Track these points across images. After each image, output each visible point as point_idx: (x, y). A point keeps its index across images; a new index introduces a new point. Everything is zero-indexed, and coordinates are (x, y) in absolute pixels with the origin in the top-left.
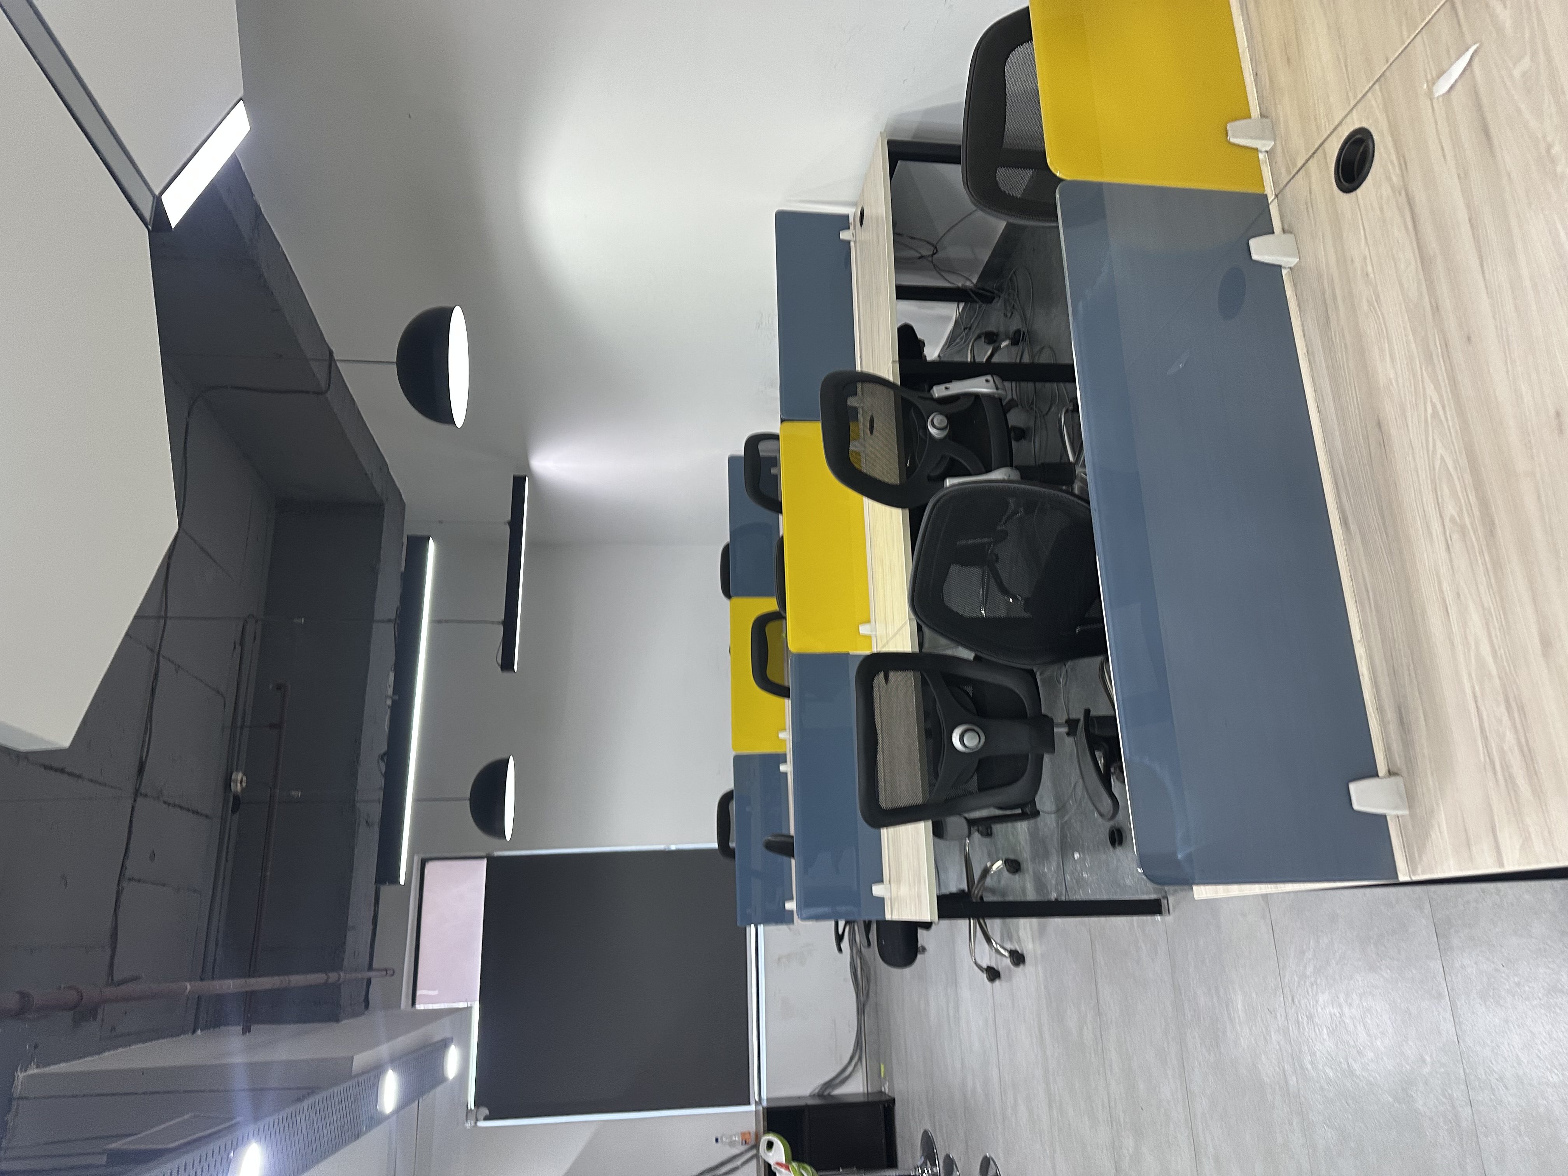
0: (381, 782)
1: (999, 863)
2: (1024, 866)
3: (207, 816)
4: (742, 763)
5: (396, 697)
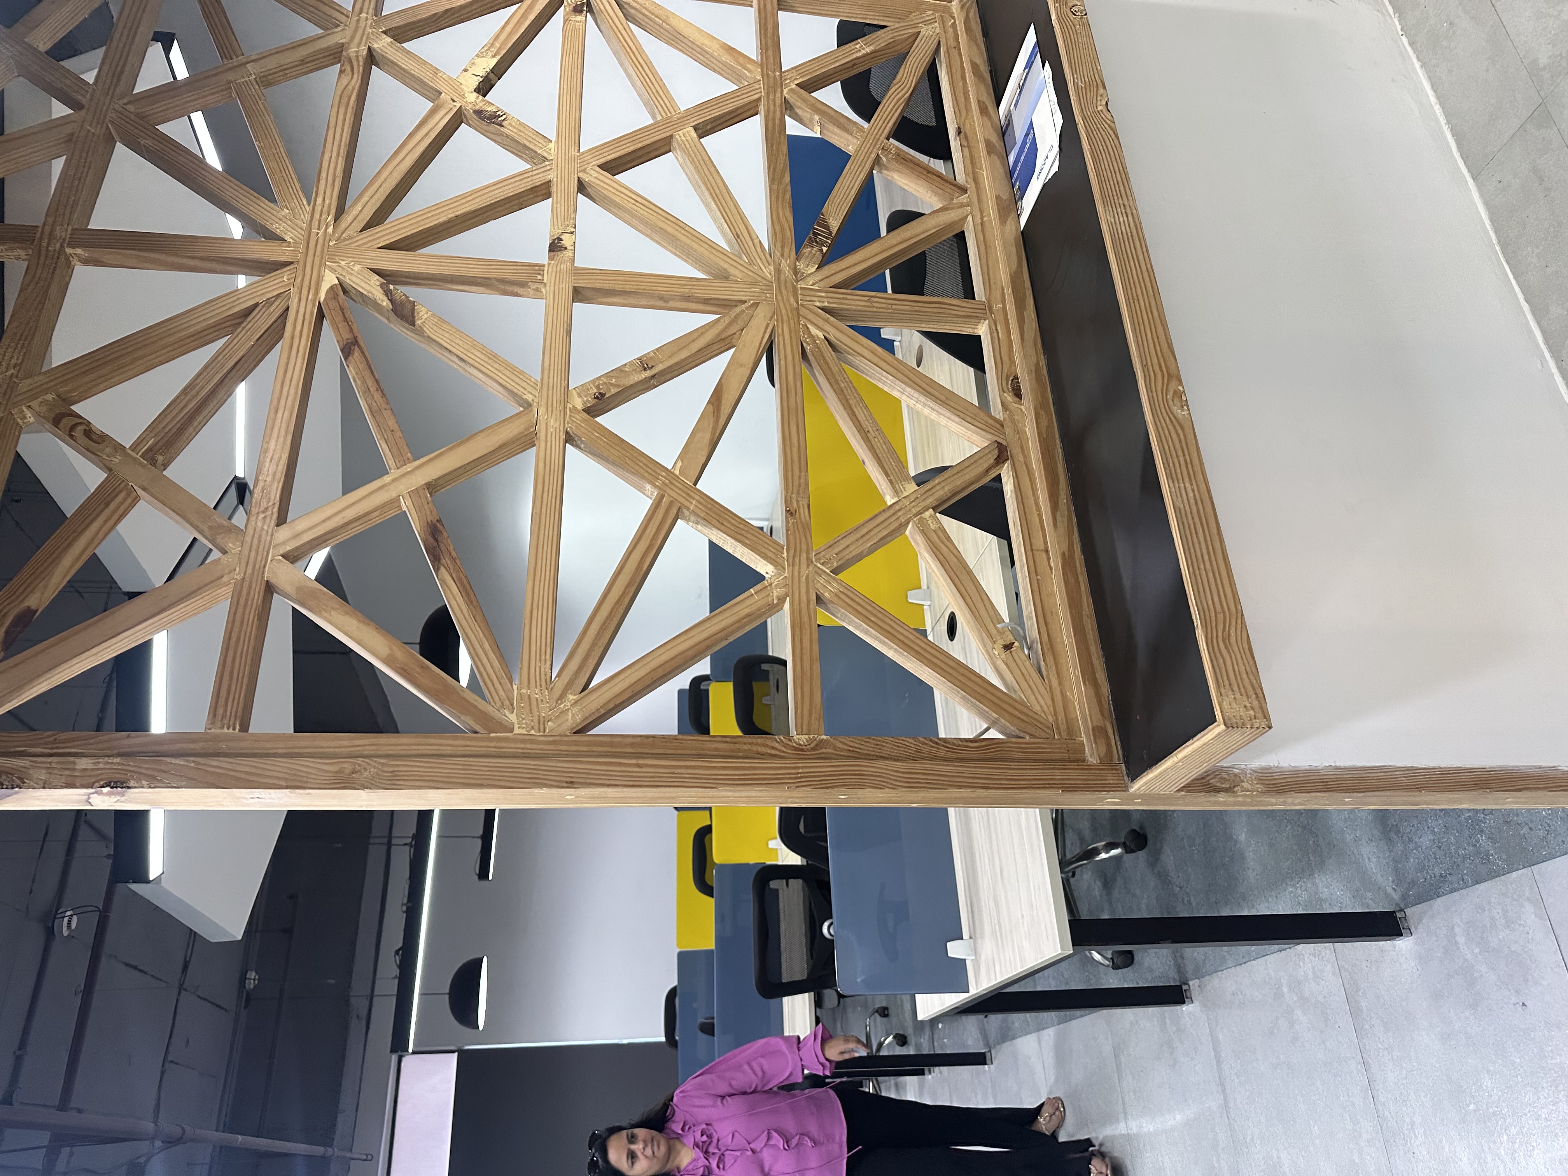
0: (397, 972)
1: (890, 1038)
2: (909, 1039)
3: (226, 1010)
4: (683, 957)
5: (410, 905)
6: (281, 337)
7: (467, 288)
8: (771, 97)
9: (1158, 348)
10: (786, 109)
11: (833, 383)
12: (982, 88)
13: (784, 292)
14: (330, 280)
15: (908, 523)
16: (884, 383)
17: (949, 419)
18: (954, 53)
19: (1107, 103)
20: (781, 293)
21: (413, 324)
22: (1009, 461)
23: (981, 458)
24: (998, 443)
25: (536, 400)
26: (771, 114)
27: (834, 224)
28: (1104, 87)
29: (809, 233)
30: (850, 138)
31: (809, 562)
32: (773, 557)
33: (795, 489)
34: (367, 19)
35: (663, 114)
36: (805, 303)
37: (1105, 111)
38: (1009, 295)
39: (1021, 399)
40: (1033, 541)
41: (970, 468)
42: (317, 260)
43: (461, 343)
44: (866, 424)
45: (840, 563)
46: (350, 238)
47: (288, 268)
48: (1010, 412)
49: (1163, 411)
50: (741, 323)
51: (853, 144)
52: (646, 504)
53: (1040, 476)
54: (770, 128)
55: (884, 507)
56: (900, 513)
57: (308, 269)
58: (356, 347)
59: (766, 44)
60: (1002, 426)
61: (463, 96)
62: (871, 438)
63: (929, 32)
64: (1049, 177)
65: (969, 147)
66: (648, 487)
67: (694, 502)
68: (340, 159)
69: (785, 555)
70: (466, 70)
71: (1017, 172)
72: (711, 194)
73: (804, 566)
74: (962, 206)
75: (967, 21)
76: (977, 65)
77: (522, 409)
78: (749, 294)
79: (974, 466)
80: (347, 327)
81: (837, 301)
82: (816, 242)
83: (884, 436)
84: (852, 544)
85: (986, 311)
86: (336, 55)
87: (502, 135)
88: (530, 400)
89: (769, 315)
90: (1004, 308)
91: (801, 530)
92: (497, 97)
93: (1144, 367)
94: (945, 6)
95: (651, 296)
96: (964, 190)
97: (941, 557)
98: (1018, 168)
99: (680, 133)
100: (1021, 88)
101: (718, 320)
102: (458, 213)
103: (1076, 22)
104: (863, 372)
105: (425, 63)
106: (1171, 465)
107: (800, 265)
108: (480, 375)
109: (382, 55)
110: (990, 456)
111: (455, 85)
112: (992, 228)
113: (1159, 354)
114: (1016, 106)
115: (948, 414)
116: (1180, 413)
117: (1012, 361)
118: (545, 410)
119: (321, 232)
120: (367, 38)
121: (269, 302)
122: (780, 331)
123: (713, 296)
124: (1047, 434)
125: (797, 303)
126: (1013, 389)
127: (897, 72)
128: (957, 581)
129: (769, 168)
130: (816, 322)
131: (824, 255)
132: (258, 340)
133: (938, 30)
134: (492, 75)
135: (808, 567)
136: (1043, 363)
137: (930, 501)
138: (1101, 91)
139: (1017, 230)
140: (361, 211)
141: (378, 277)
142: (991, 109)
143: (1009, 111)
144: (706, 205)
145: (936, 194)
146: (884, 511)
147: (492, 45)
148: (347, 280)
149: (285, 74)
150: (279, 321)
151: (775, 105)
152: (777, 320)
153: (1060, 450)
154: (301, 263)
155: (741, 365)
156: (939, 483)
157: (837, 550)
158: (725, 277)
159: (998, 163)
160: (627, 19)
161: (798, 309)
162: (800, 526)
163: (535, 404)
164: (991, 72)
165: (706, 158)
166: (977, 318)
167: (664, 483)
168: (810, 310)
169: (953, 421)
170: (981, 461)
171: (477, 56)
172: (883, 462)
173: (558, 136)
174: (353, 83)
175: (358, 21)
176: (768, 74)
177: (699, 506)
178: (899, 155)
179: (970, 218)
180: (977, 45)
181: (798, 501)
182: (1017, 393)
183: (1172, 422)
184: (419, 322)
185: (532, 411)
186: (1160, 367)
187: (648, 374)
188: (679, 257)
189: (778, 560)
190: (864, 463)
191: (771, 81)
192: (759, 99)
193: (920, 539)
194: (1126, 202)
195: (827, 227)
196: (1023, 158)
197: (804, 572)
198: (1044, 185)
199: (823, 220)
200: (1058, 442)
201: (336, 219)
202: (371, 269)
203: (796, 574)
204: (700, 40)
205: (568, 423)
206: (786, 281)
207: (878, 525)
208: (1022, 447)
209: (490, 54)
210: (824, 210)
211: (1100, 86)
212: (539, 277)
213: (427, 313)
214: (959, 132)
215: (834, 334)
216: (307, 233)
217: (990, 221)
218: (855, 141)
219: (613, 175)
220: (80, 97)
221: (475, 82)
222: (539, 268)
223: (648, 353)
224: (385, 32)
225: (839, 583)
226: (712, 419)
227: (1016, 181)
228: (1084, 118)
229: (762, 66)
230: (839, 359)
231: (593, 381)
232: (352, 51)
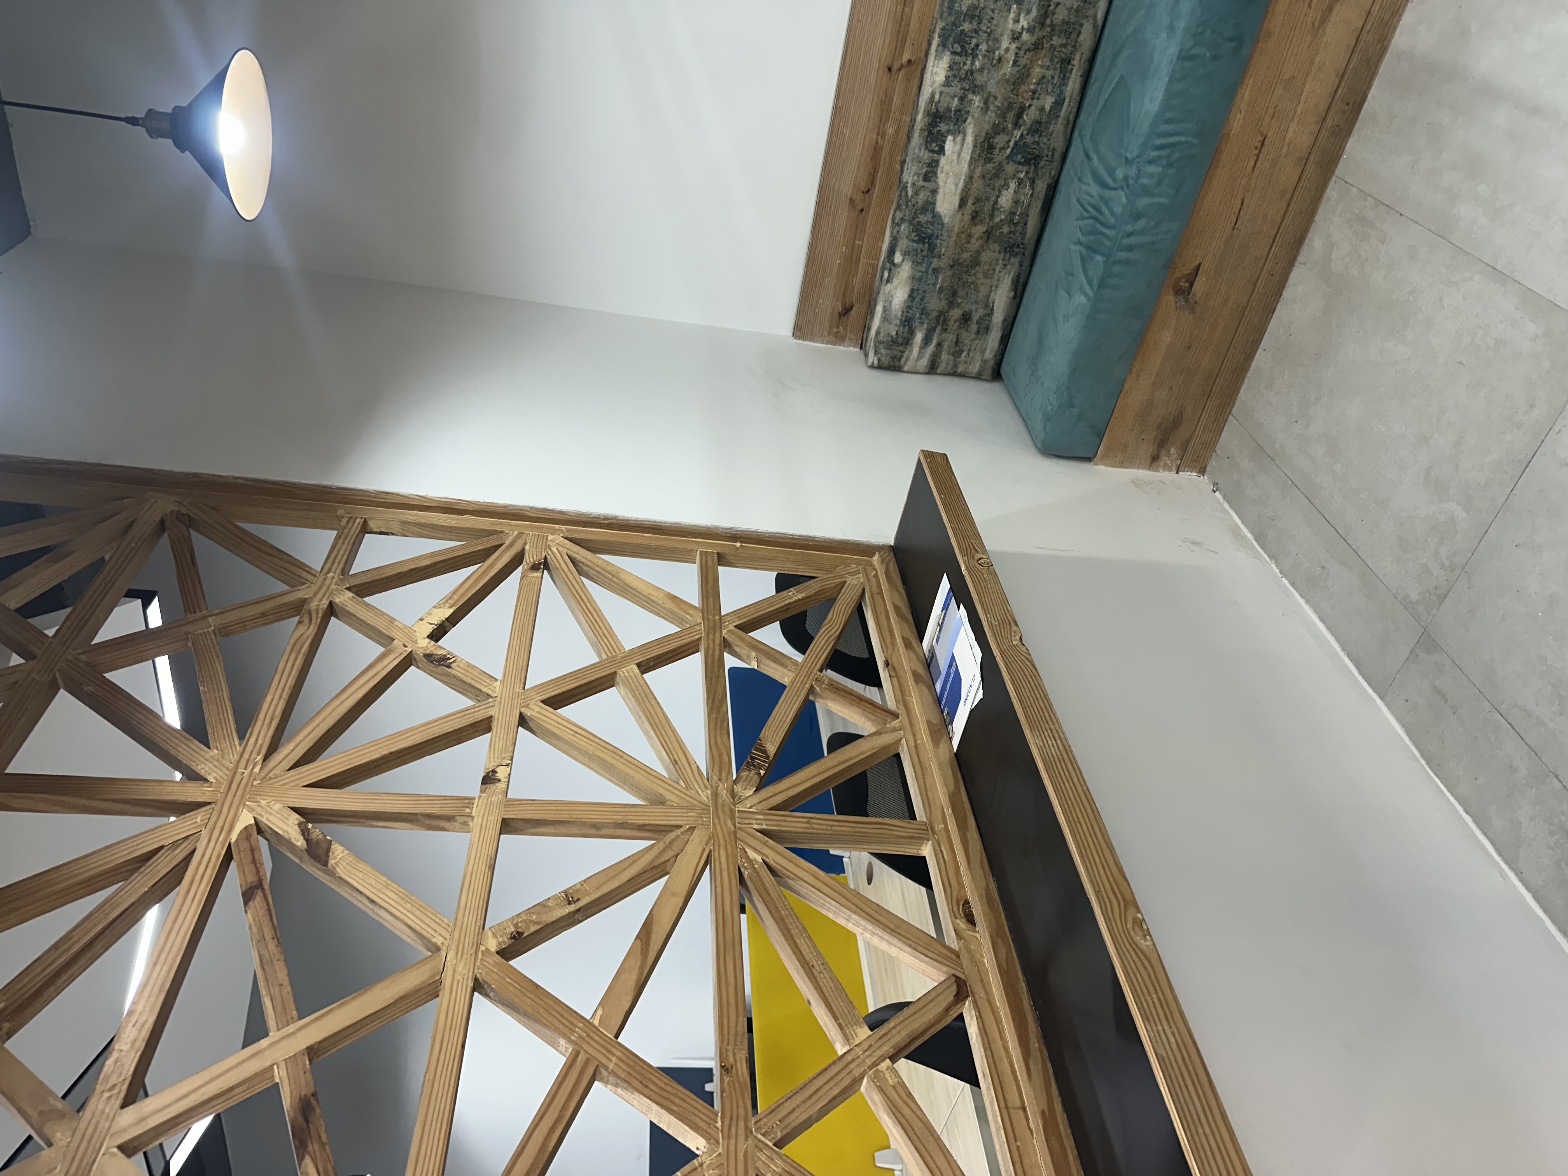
6: (180, 883)
7: (391, 824)
8: (711, 637)
9: (1108, 871)
10: (725, 647)
11: (774, 911)
12: (906, 626)
13: (721, 814)
14: (246, 819)
15: (863, 1078)
16: (828, 910)
17: (901, 949)
18: (878, 599)
19: (1021, 638)
20: (718, 817)
21: (326, 864)
22: (970, 998)
23: (938, 995)
24: (956, 977)
25: (446, 943)
26: (711, 652)
27: (771, 749)
28: (1017, 625)
29: (746, 758)
30: (785, 670)
31: (748, 1132)
32: (705, 1127)
33: (732, 1038)
34: (333, 578)
35: (609, 654)
36: (743, 826)
37: (1020, 645)
38: (950, 815)
39: (974, 925)
40: (1007, 1097)
41: (929, 1007)
42: (236, 802)
43: (373, 882)
44: (809, 957)
45: (785, 1132)
46: (276, 776)
47: (205, 809)
48: (965, 940)
49: (1125, 940)
50: (675, 848)
51: (788, 676)
52: (560, 1061)
53: (1005, 1015)
54: (710, 664)
55: (835, 1058)
56: (852, 1066)
57: (225, 809)
58: (260, 890)
59: (707, 593)
60: (958, 957)
61: (416, 642)
62: (816, 974)
63: (854, 582)
64: (975, 703)
65: (897, 677)
66: (562, 1042)
67: (614, 1059)
68: (282, 701)
69: (719, 1124)
70: (421, 619)
71: (944, 700)
72: (651, 724)
73: (742, 1138)
74: (894, 730)
75: (887, 572)
76: (899, 607)
77: (430, 954)
78: (686, 818)
79: (932, 1005)
80: (254, 870)
81: (776, 823)
82: (754, 766)
83: (830, 971)
84: (798, 1107)
85: (927, 832)
86: (298, 608)
87: (449, 675)
88: (439, 943)
89: (705, 840)
90: (946, 829)
91: (738, 1091)
92: (448, 643)
93: (1097, 893)
94: (867, 561)
95: (583, 824)
96: (896, 716)
97: (903, 1121)
98: (945, 696)
99: (624, 670)
100: (941, 626)
101: (652, 846)
102: (392, 750)
103: (984, 572)
104: (805, 898)
105: (383, 614)
106: (1145, 1004)
107: (738, 788)
108: (389, 918)
109: (342, 608)
110: (948, 992)
111: (409, 632)
112: (926, 750)
113: (1111, 879)
114: (937, 641)
115: (899, 944)
116: (1144, 944)
117: (961, 885)
118: (454, 955)
119: (247, 772)
120: (330, 594)
121: (175, 844)
122: (717, 855)
123: (647, 822)
124: (1007, 966)
125: (735, 826)
126: (966, 915)
127: (828, 614)
128: (923, 1150)
129: (708, 699)
130: (754, 845)
131: (762, 778)
132: (153, 886)
133: (862, 580)
134: (447, 624)
135: (746, 1140)
136: (993, 886)
137: (887, 1048)
138: (1014, 628)
139: (950, 751)
140: (293, 750)
141: (297, 816)
142: (915, 642)
143: (932, 646)
144: (646, 733)
145: (869, 719)
146: (834, 1063)
147: (450, 598)
148: (264, 820)
149: (244, 624)
150: (182, 864)
151: (714, 645)
152: (714, 845)
153: (1024, 985)
154: (219, 804)
155: (674, 894)
156: (894, 1027)
157: (780, 1116)
158: (660, 801)
159: (926, 691)
160: (580, 574)
161: (735, 833)
162: (737, 1085)
163: (444, 948)
164: (912, 613)
165: (647, 691)
166: (920, 840)
167: (580, 1037)
168: (748, 833)
169: (905, 951)
170: (939, 998)
171: (435, 607)
172: (830, 1000)
173: (504, 675)
174: (308, 633)
175: (325, 579)
176: (708, 618)
177: (621, 1064)
178: (832, 685)
179: (904, 741)
180: (898, 591)
181: (734, 1054)
182: (970, 919)
183: (1137, 955)
184: (332, 862)
185: (439, 956)
186: (1114, 893)
187: (572, 908)
188: (616, 784)
189: (710, 1131)
190: (810, 1004)
191: (711, 624)
192: (700, 638)
193: (877, 1097)
194: (1052, 727)
195: (765, 752)
196: (948, 686)
197: (742, 1148)
198: (971, 711)
199: (761, 745)
200: (1020, 975)
201: (266, 758)
202: (292, 808)
203: (732, 1148)
204: (646, 591)
205: (478, 968)
206: (723, 805)
207: (828, 1082)
208: (982, 981)
209: (448, 605)
210: (761, 736)
211: (1013, 624)
212: (468, 810)
213: (343, 852)
214: (887, 664)
215: (773, 858)
216: (232, 773)
217: (924, 743)
218: (790, 673)
219: (555, 709)
220: (34, 648)
221: (429, 629)
222: (468, 801)
223: (575, 885)
224: (348, 589)
225: (785, 1158)
226: (639, 957)
227: (944, 707)
228: (1002, 652)
229: (702, 611)
230: (779, 884)
231: (512, 919)
232: (313, 605)
